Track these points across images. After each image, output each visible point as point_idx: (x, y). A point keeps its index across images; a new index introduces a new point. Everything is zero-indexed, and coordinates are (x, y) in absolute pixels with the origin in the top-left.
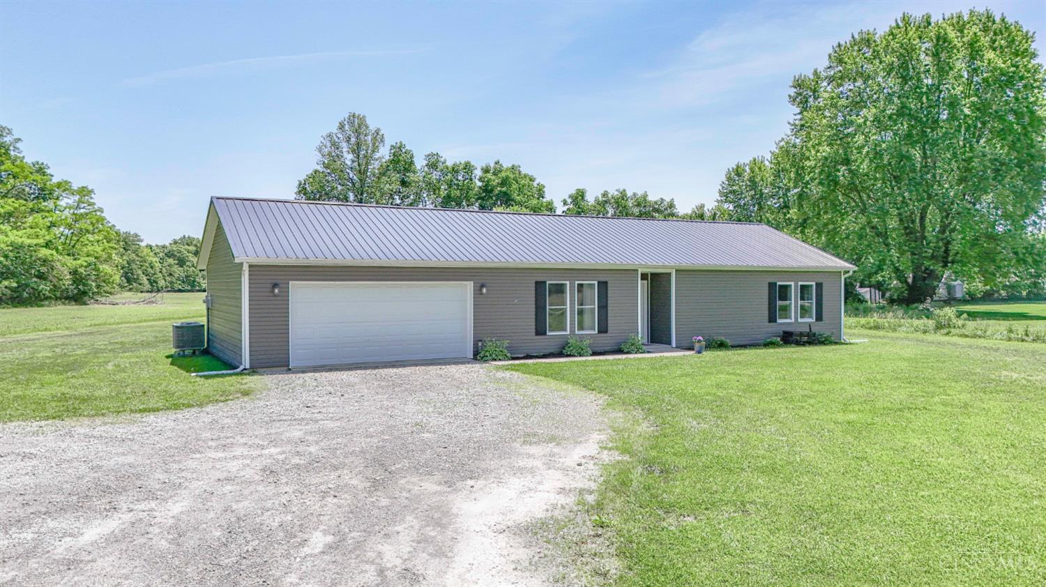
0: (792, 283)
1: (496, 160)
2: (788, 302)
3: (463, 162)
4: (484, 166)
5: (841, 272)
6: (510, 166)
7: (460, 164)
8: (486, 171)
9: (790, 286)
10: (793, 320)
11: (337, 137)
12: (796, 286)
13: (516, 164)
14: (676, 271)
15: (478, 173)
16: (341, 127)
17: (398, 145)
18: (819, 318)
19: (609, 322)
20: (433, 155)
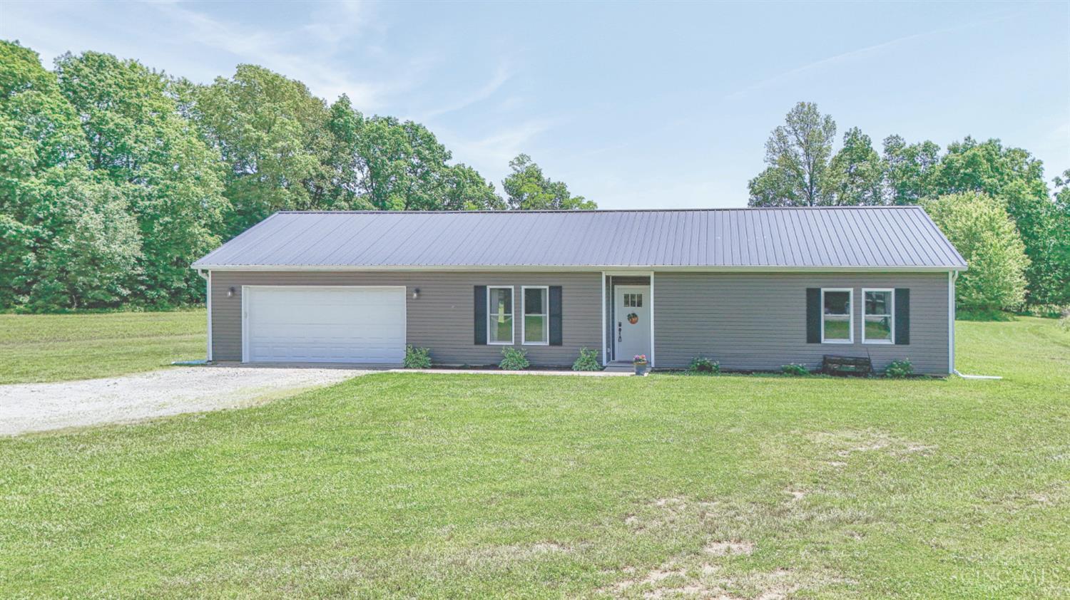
0: (851, 290)
1: (967, 136)
2: (843, 317)
3: (922, 143)
4: (951, 144)
5: (947, 273)
6: (986, 141)
7: (919, 144)
8: (954, 150)
9: (847, 294)
10: (852, 341)
11: (786, 131)
12: (858, 294)
13: (994, 138)
14: (655, 273)
15: (942, 153)
16: (789, 120)
17: (853, 130)
18: (903, 338)
19: (564, 333)
20: (892, 137)
